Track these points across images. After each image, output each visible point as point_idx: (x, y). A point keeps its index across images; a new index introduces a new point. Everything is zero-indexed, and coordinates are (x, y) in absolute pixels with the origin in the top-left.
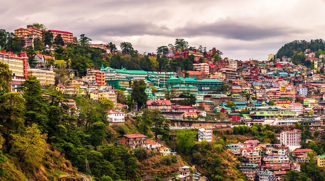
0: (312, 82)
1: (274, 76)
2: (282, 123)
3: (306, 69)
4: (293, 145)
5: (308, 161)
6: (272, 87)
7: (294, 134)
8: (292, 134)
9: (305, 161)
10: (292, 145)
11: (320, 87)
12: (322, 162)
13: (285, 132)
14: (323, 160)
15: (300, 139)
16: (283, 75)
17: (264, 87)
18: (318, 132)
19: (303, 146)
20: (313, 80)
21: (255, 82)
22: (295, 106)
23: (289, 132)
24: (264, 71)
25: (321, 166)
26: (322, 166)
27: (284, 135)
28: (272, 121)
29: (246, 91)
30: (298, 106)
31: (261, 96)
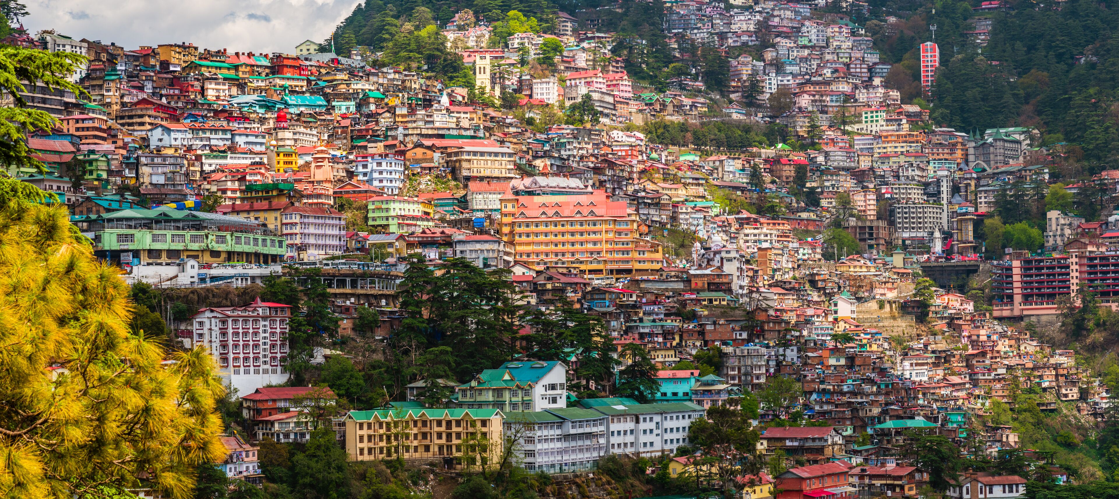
0: (430, 132)
1: (262, 111)
2: (213, 278)
3: (417, 86)
4: (246, 372)
5: (308, 437)
6: (233, 149)
7: (256, 321)
8: (246, 321)
9: (292, 436)
10: (242, 369)
11: (456, 154)
12: (366, 439)
13: (211, 315)
14: (371, 432)
15: (282, 345)
16: (302, 109)
17: (199, 152)
18: (370, 318)
19: (298, 375)
20: (437, 125)
21: (158, 133)
22: (306, 220)
23: (229, 313)
24: (218, 90)
25: (360, 458)
26: (366, 457)
27: (207, 326)
28: (173, 270)
29: (92, 157)
30: (320, 221)
31: (161, 180)
